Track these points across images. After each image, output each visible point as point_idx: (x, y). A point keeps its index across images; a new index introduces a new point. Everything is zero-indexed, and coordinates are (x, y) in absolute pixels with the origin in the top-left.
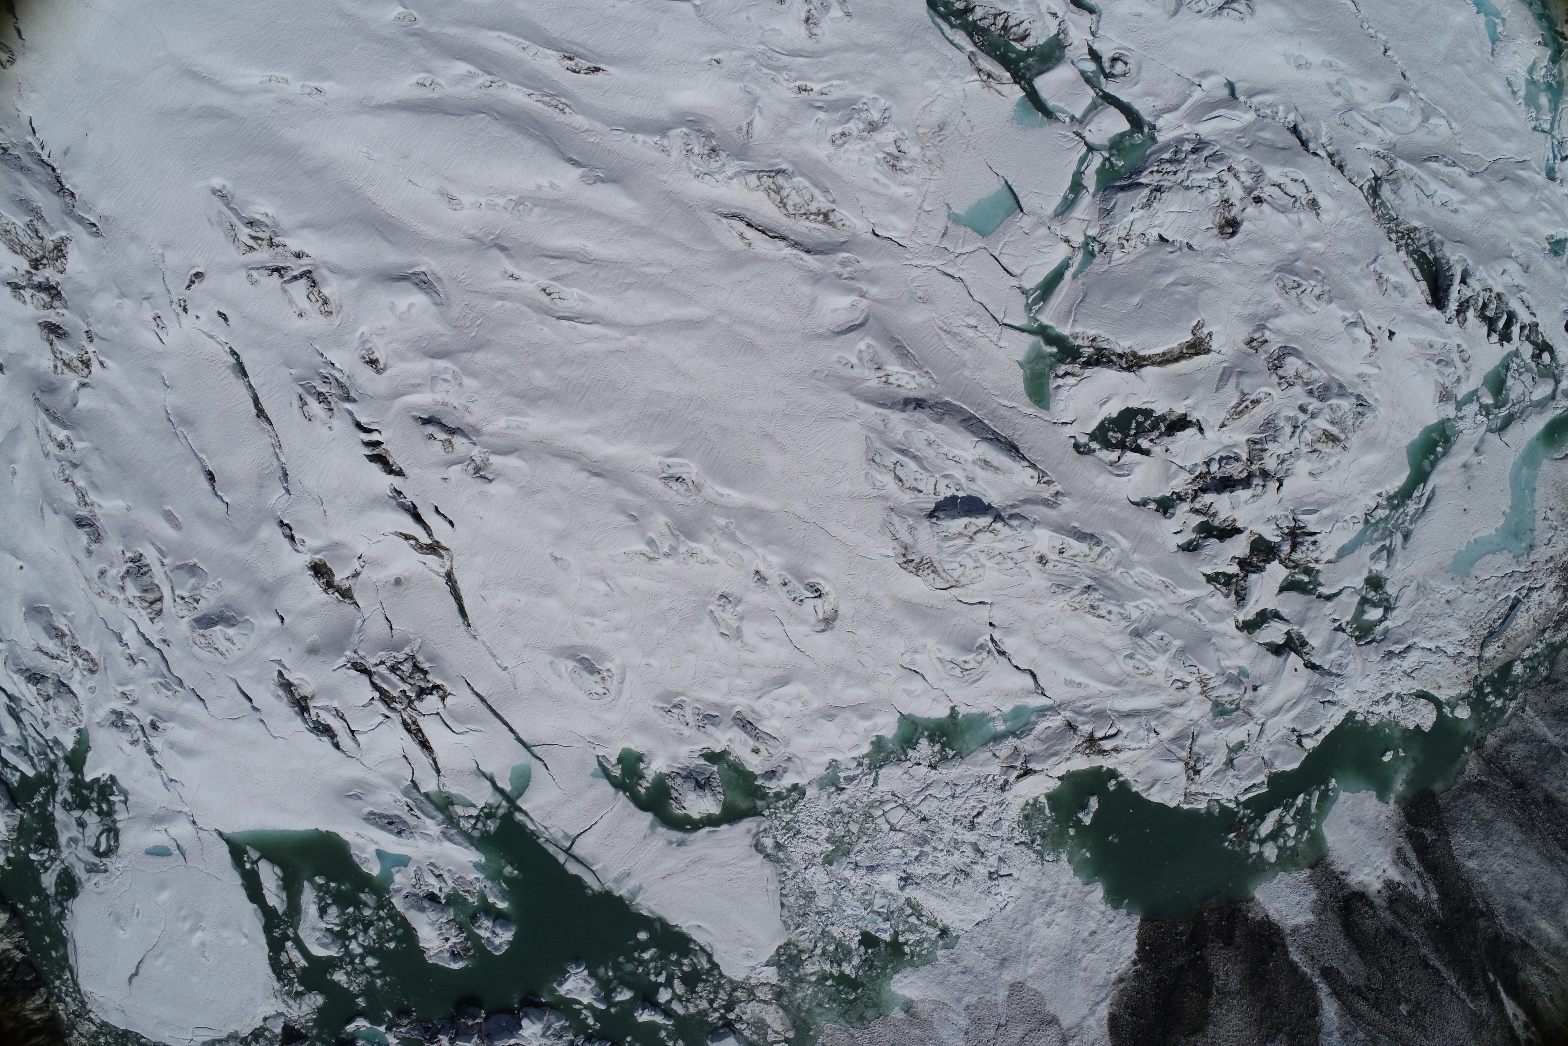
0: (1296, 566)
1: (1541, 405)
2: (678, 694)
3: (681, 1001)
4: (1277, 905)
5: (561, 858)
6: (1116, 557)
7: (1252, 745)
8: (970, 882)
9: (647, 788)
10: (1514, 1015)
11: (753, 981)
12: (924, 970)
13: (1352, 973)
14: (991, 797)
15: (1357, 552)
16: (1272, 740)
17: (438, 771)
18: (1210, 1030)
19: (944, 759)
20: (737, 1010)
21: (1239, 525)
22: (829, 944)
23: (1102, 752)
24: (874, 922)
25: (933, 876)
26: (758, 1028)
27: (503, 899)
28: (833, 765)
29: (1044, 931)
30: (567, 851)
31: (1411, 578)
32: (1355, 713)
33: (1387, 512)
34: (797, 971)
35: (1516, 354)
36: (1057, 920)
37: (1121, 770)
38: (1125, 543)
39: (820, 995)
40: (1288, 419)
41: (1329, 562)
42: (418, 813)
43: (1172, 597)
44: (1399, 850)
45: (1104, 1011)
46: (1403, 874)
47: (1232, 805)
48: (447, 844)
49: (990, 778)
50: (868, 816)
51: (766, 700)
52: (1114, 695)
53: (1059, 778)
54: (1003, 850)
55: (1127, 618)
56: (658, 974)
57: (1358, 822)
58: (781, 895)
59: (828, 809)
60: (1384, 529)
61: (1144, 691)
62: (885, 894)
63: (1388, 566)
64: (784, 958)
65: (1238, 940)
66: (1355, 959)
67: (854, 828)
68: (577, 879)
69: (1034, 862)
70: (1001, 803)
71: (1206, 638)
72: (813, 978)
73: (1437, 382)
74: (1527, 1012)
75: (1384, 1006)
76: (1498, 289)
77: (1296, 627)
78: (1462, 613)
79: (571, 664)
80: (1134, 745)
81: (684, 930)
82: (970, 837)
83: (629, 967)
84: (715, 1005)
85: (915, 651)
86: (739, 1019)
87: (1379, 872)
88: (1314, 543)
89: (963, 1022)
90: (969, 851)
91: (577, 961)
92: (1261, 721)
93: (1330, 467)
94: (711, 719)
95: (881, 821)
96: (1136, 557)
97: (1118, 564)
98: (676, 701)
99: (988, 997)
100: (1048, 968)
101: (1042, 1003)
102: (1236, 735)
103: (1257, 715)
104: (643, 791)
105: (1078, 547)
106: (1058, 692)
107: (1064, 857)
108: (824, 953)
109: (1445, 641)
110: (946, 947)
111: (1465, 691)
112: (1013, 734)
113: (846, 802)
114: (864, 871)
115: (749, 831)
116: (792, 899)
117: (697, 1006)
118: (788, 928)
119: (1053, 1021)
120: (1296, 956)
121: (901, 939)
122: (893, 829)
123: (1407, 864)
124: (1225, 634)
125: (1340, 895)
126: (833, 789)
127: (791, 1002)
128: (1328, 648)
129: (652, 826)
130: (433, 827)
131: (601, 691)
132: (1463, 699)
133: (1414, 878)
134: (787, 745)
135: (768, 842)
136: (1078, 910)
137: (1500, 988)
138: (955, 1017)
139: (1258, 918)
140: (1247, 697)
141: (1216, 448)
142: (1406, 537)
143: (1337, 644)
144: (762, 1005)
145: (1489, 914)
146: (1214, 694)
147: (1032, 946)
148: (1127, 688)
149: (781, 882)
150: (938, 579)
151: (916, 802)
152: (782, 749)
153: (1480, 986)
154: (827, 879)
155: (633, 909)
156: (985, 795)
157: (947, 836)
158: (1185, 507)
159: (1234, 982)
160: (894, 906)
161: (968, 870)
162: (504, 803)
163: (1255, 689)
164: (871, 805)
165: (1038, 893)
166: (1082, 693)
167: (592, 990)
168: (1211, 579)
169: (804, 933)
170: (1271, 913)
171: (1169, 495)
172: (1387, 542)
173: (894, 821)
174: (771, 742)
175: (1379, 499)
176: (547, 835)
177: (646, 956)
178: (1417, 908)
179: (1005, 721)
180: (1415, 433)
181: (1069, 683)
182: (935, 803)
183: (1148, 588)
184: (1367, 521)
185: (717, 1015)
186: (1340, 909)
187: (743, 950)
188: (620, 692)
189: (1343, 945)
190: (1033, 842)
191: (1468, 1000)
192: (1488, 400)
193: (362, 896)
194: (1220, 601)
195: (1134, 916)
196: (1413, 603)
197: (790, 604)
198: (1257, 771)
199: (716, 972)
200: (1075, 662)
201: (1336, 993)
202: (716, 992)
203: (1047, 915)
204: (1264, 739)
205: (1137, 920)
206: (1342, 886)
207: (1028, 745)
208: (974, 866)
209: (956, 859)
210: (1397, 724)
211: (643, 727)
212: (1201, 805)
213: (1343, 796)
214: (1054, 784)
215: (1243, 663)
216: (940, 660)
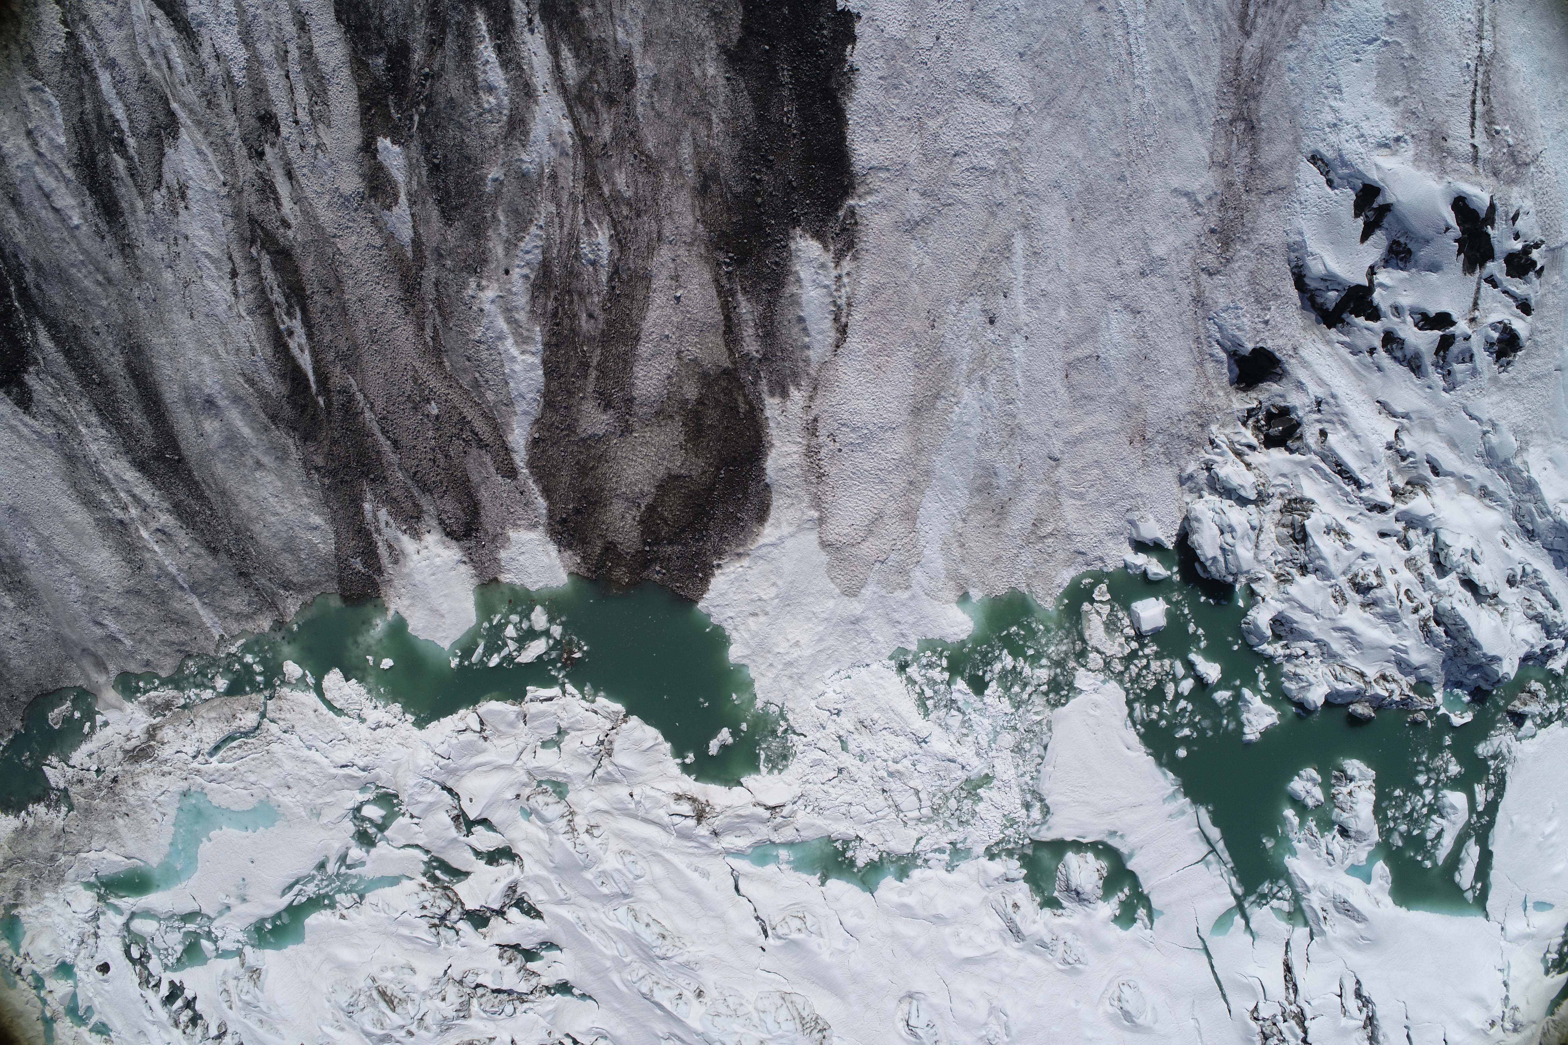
0: (446, 888)
1: (148, 914)
2: (1063, 971)
3: (1174, 675)
4: (545, 559)
5: (1220, 846)
6: (628, 970)
7: (534, 740)
8: (862, 716)
9: (1122, 891)
10: (302, 351)
11: (1101, 677)
12: (934, 634)
13: (483, 464)
14: (814, 791)
15: (378, 875)
16: (512, 740)
17: (1287, 944)
18: (661, 473)
19: (846, 842)
20: (1127, 651)
21: (497, 950)
22: (1017, 694)
23: (693, 800)
24: (966, 702)
25: (895, 733)
26: (1114, 624)
27: (1285, 819)
28: (950, 868)
29: (804, 639)
30: (1213, 850)
31: (324, 827)
32: (414, 724)
33: (338, 897)
34: (1056, 675)
35: (166, 967)
36: (787, 645)
37: (677, 771)
38: (615, 977)
39: (1043, 641)
40: (426, 1029)
41: (411, 879)
42: (1321, 914)
43: (581, 915)
44: (396, 562)
45: (769, 533)
46: (397, 539)
47: (569, 687)
48: (1310, 882)
49: (809, 809)
50: (935, 810)
51: (990, 949)
52: (664, 847)
53: (741, 785)
54: (818, 735)
55: (630, 910)
56: (1184, 710)
57: (434, 611)
58: (1043, 758)
59: (970, 828)
60: (344, 883)
61: (633, 839)
62: (947, 728)
63: (348, 848)
64: (1064, 693)
65: (599, 543)
66: (475, 478)
67: (953, 804)
68: (1215, 823)
69: (792, 710)
70: (807, 781)
71: (557, 869)
72: (1044, 661)
73: (262, 991)
74: (286, 347)
75: (455, 419)
76: (177, 1032)
77: (462, 838)
78: (275, 770)
79: (1141, 1021)
80: (658, 794)
81: (1143, 748)
82: (847, 760)
83: (1206, 723)
84: (1144, 661)
85: (842, 952)
86: (1128, 639)
87: (424, 552)
88: (424, 908)
89: (918, 574)
90: (852, 746)
91: (1249, 743)
92: (519, 763)
93: (393, 969)
94: (1044, 945)
95: (926, 803)
96: (608, 964)
97: (627, 965)
98: (1067, 967)
99: (883, 592)
100: (811, 599)
101: (830, 567)
102: (548, 759)
103: (522, 772)
104: (1126, 890)
105: (662, 997)
106: (719, 868)
107: (759, 704)
108: (1025, 685)
109: (300, 754)
110: (905, 652)
111: (285, 690)
112: (773, 843)
113: (951, 830)
114: (960, 760)
115: (1049, 828)
116: (1035, 751)
117: (1162, 666)
118: (1049, 722)
119: (825, 545)
120: (541, 503)
121: (946, 675)
122: (917, 792)
123: (390, 546)
124: (537, 862)
125: (473, 543)
126: (959, 846)
127: (1074, 643)
128: (431, 807)
129: (1131, 855)
130: (1315, 900)
131: (1125, 989)
132: (290, 683)
133: (385, 530)
134: (986, 898)
135: (1036, 813)
136: (763, 647)
137: (314, 387)
138: (922, 580)
139: (570, 552)
140: (527, 791)
141: (502, 1023)
142: (322, 866)
143: (422, 806)
144: (1102, 649)
145: (308, 466)
146: (561, 808)
147: (821, 628)
148: (650, 848)
149: (1038, 771)
150: (800, 1007)
151: (887, 810)
152: (991, 896)
153: (337, 400)
154: (996, 762)
155: (1179, 781)
156: (819, 795)
157: (868, 767)
158: (545, 981)
159: (618, 507)
160: (942, 712)
161: (859, 726)
162: (1246, 905)
163: (518, 796)
164: (930, 820)
165: (798, 679)
166: (696, 861)
167: (1249, 711)
168: (539, 915)
169: (1036, 713)
170: (554, 554)
171: (558, 995)
172: (343, 870)
173: (914, 798)
174: (998, 908)
175: (345, 912)
176: (1224, 869)
177: (1186, 732)
178: (391, 502)
179: (777, 856)
180: (291, 950)
181: (706, 875)
182: (870, 804)
183: (603, 931)
184: (362, 897)
185: (1147, 651)
186: (477, 530)
187: (1098, 713)
188: (1110, 982)
189: (484, 495)
190: (785, 731)
191: (355, 388)
192: (205, 943)
193: (1400, 844)
194: (535, 895)
195: (704, 611)
196: (326, 804)
197: (938, 1023)
198: (536, 716)
199: (1131, 696)
200: (695, 893)
201: (507, 449)
202: (1139, 675)
203: (795, 655)
204: (522, 745)
205: (701, 605)
206: (468, 551)
207: (764, 832)
208: (852, 729)
209: (866, 742)
210: (369, 691)
211: (1103, 948)
212: (602, 701)
213: (446, 645)
214: (748, 780)
215: (523, 823)
216: (821, 935)
